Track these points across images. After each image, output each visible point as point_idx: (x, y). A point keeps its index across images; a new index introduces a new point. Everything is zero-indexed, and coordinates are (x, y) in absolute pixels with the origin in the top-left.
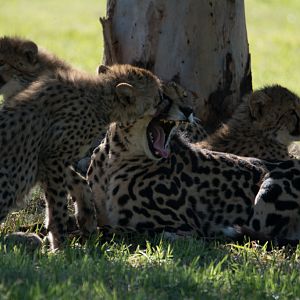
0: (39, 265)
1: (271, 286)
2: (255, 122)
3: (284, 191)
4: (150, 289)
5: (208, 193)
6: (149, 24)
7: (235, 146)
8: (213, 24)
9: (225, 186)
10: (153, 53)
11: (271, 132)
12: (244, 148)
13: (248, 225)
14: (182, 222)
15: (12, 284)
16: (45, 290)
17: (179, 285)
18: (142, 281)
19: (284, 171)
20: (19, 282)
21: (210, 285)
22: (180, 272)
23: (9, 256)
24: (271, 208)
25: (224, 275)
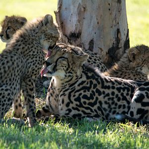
0: (24, 134)
1: (139, 144)
2: (131, 63)
3: (146, 97)
4: (79, 146)
5: (109, 99)
6: (79, 14)
7: (121, 74)
8: (110, 14)
9: (117, 95)
10: (80, 28)
11: (139, 68)
12: (126, 76)
13: (128, 114)
14: (95, 113)
15: (10, 143)
16: (27, 146)
17: (93, 144)
18: (75, 142)
19: (146, 87)
20: (14, 142)
21: (109, 144)
22: (94, 137)
23: (9, 130)
24: (139, 106)
25: (116, 139)
